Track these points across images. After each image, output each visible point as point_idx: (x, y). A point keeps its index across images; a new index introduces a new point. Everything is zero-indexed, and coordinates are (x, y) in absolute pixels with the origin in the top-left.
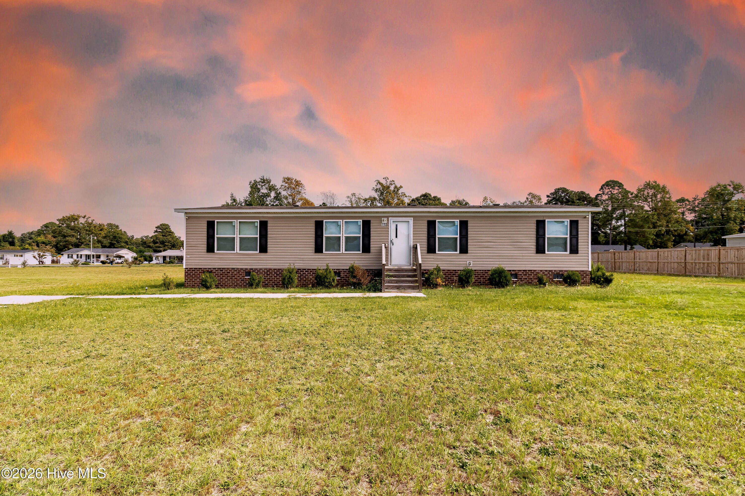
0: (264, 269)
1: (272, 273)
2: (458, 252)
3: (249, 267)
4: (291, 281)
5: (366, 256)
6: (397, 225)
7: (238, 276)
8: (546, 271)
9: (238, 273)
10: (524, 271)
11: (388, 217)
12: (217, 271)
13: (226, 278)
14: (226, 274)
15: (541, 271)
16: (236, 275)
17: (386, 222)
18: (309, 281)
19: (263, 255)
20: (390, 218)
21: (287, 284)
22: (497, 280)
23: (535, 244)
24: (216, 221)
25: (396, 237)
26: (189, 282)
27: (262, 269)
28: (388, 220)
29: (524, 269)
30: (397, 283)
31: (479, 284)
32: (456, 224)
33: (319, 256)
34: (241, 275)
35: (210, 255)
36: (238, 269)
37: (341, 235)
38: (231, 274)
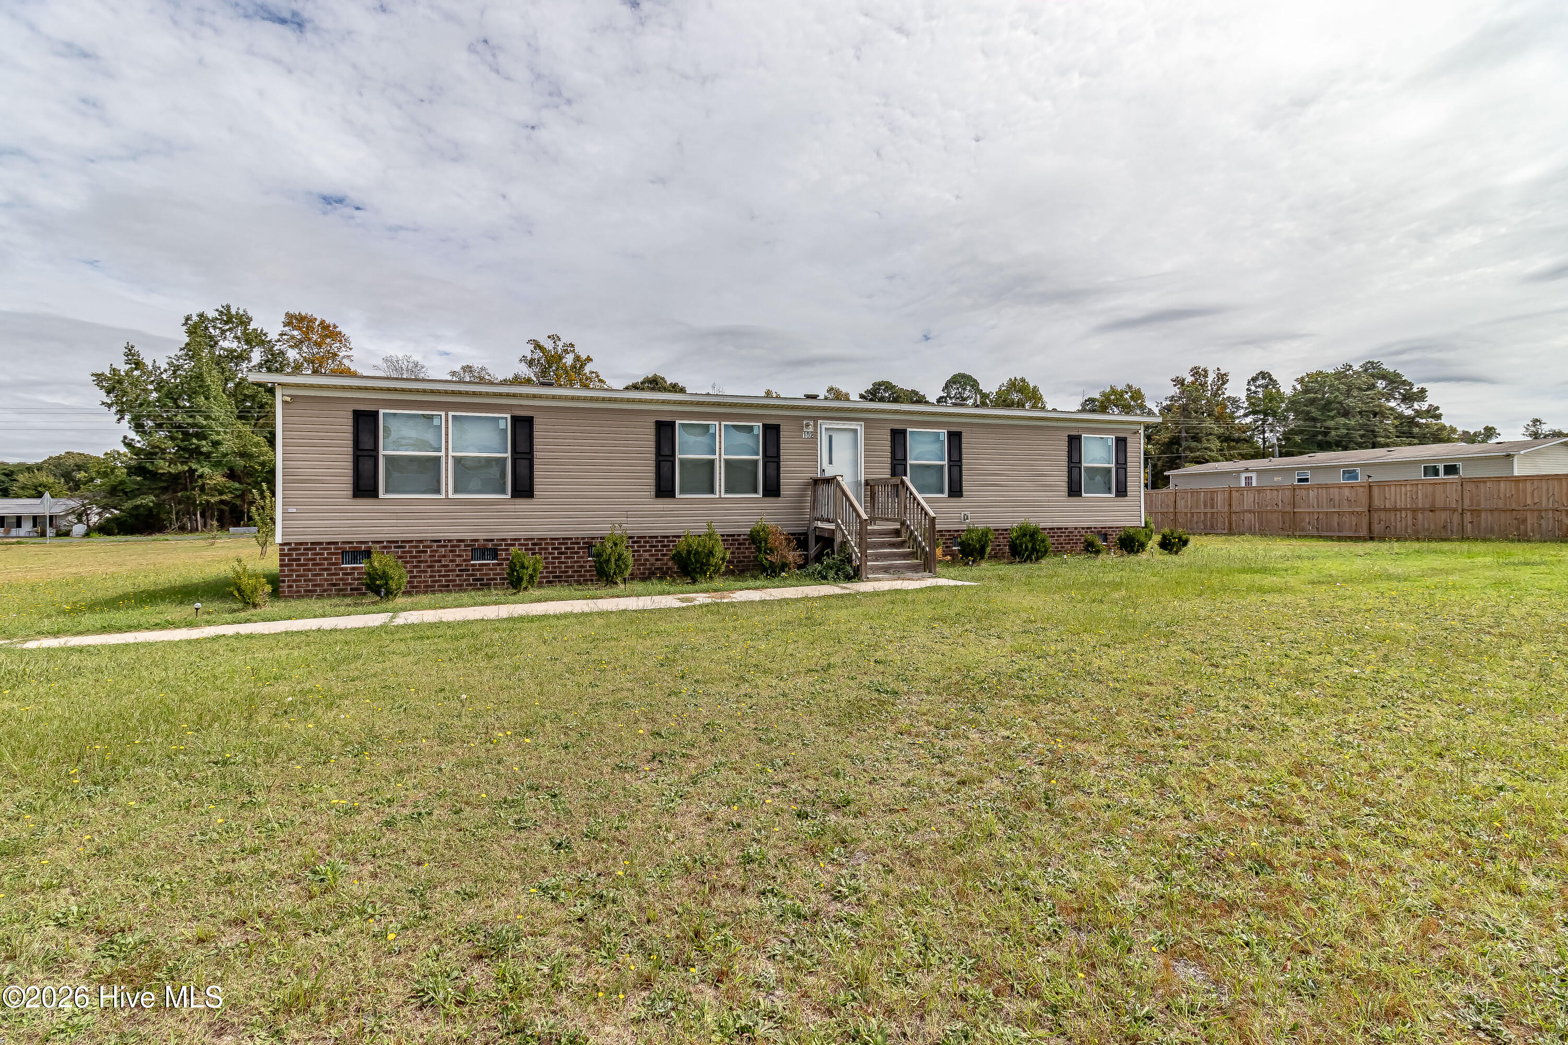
0: (526, 540)
1: (546, 549)
2: (946, 495)
3: (482, 536)
4: (623, 566)
5: (771, 502)
6: (830, 437)
7: (451, 561)
8: (1083, 528)
9: (451, 551)
10: (1050, 529)
11: (815, 419)
12: (385, 547)
13: (415, 567)
14: (415, 557)
15: (1076, 528)
16: (444, 556)
17: (811, 429)
18: (642, 565)
19: (523, 505)
20: (819, 422)
21: (615, 573)
22: (1030, 546)
23: (1066, 479)
24: (381, 412)
25: (831, 462)
26: (294, 581)
27: (520, 539)
28: (815, 426)
29: (1051, 525)
30: (877, 560)
31: (996, 557)
32: (941, 438)
33: (664, 505)
34: (459, 556)
35: (365, 505)
36: (449, 541)
37: (717, 456)
38: (430, 556)
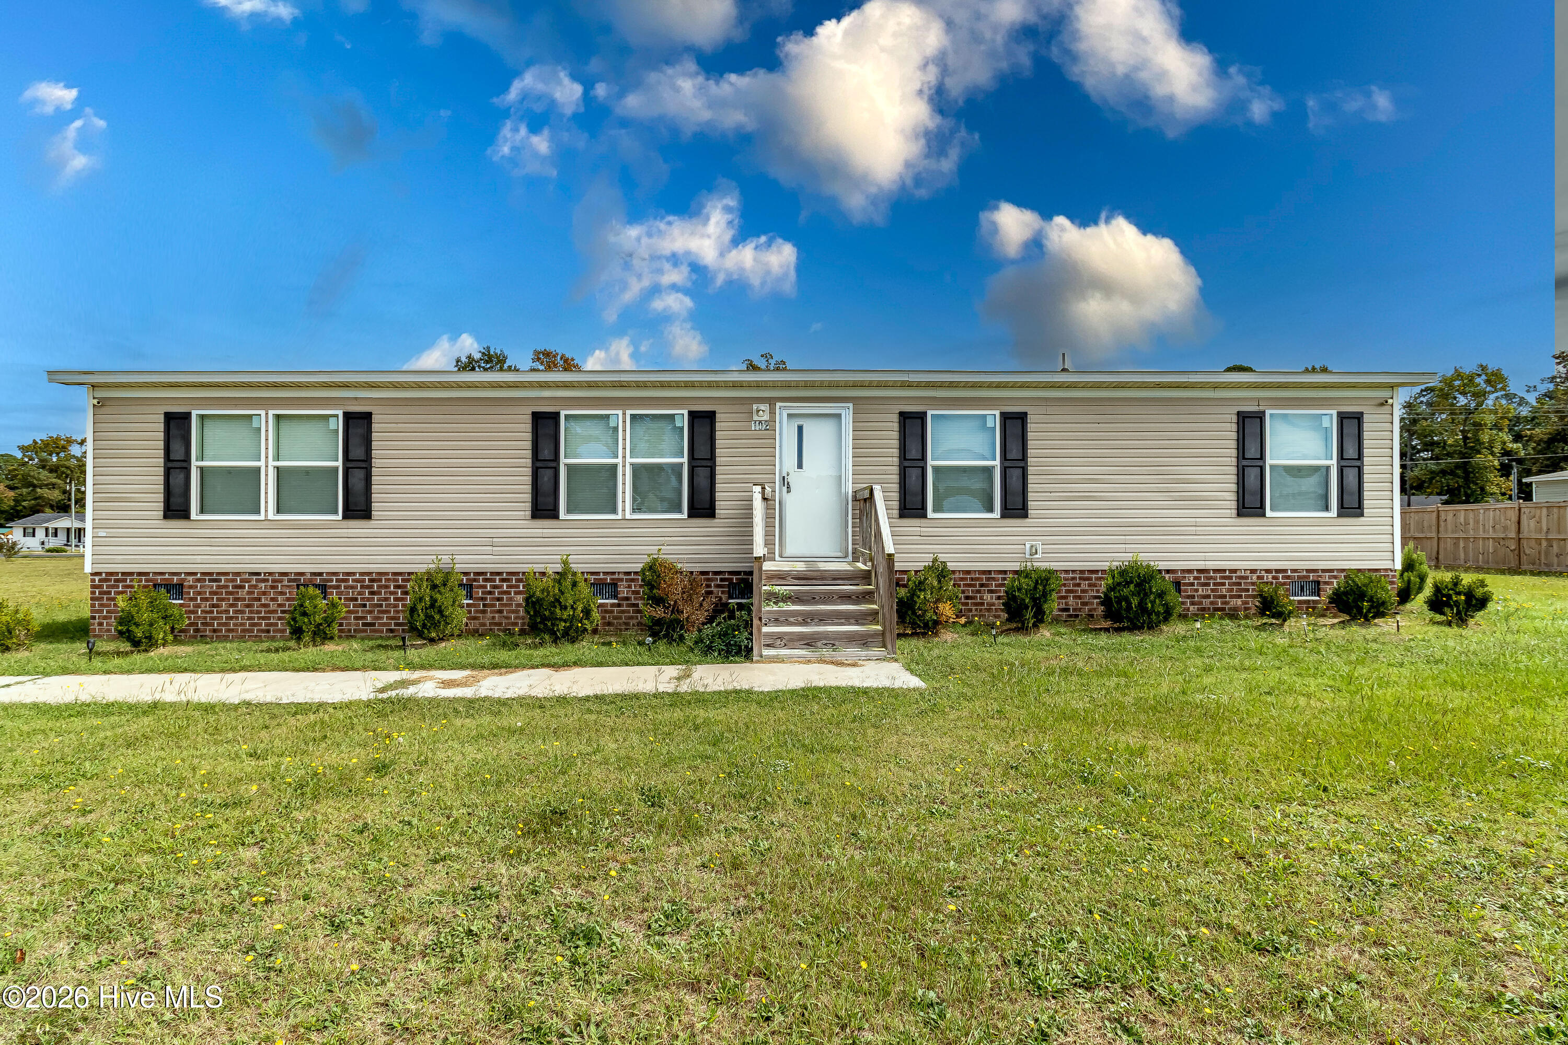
0: (362, 574)
1: (387, 587)
2: (997, 514)
3: (308, 568)
5: (701, 526)
6: (800, 429)
7: (272, 599)
8: (1268, 571)
9: (272, 587)
10: (1199, 571)
11: (771, 401)
12: (198, 580)
13: (232, 605)
14: (231, 593)
15: (1253, 571)
16: (264, 593)
17: (766, 417)
18: (513, 612)
19: (357, 528)
20: (778, 405)
22: (1135, 602)
23: (1234, 487)
24: (194, 413)
25: (800, 466)
26: (105, 618)
27: (354, 574)
28: (772, 413)
29: (1201, 565)
30: (804, 623)
31: (1069, 621)
32: (990, 424)
33: (544, 528)
34: (282, 593)
35: (176, 527)
36: (270, 574)
37: (619, 460)
38: (249, 593)
